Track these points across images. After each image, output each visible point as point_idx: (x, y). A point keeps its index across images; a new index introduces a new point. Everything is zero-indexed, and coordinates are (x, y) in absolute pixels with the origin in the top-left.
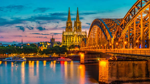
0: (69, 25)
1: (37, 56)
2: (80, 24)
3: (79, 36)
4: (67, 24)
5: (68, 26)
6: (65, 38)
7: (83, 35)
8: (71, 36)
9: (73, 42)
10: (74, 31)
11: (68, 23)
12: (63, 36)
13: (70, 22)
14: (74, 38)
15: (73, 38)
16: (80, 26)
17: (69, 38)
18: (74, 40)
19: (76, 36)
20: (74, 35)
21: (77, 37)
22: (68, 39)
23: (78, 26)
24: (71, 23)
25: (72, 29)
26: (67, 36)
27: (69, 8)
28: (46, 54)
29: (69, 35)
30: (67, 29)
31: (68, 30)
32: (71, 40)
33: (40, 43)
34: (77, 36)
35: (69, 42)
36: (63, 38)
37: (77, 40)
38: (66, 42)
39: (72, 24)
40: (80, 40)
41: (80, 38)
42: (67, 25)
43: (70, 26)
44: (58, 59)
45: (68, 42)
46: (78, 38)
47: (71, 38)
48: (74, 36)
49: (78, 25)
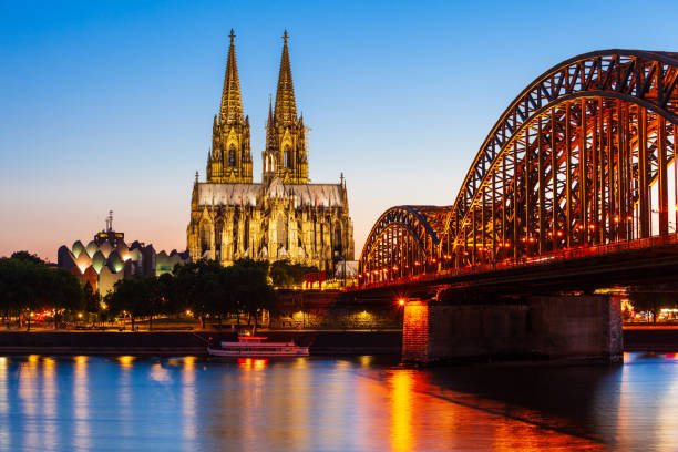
0: (228, 144)
2: (302, 137)
3: (298, 212)
4: (216, 134)
5: (222, 147)
6: (206, 222)
7: (326, 204)
8: (249, 208)
9: (264, 249)
10: (268, 178)
11: (222, 126)
12: (197, 208)
13: (236, 124)
14: (273, 225)
15: (265, 227)
16: (300, 147)
17: (241, 226)
18: (273, 236)
19: (281, 212)
20: (271, 203)
21: (292, 215)
22: (231, 228)
23: (289, 152)
24: (242, 127)
25: (246, 166)
26: (220, 211)
27: (232, 36)
29: (237, 206)
30: (217, 167)
31: (223, 174)
32: (255, 237)
34: (287, 210)
35: (242, 248)
36: (194, 223)
37: (293, 236)
38: (213, 247)
39: (248, 136)
40: (308, 237)
41: (307, 226)
42: (218, 144)
43: (233, 151)
45: (232, 248)
46: (300, 226)
47: (255, 226)
48: (267, 213)
49: (286, 141)
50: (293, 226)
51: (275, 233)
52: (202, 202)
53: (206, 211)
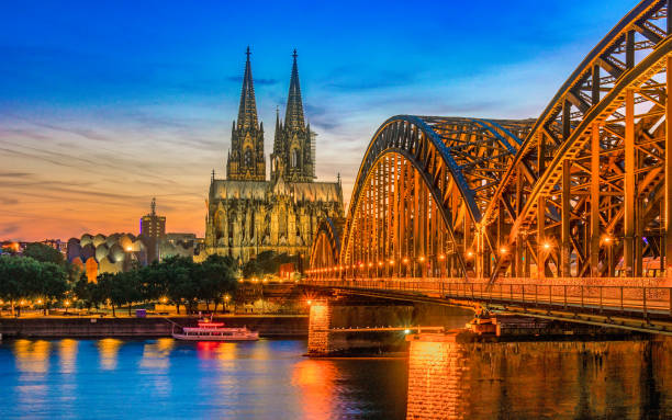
0: (245, 146)
1: (65, 314)
2: (308, 141)
3: (300, 204)
4: (234, 138)
5: (240, 148)
6: (221, 213)
7: (325, 199)
8: (258, 202)
9: (267, 237)
10: (275, 177)
11: (239, 131)
12: (214, 202)
13: (252, 129)
14: (274, 218)
15: (268, 218)
16: (307, 150)
17: (248, 218)
18: (275, 227)
19: (282, 206)
20: (274, 199)
21: (291, 210)
22: (239, 219)
23: (298, 153)
24: (258, 134)
25: (260, 165)
26: (233, 203)
27: (248, 53)
28: (118, 301)
29: (248, 201)
30: (235, 165)
31: (240, 171)
32: (259, 228)
33: (79, 238)
34: (287, 205)
35: (248, 236)
36: (212, 213)
37: (292, 227)
38: (226, 234)
39: (261, 139)
40: (305, 227)
41: (305, 219)
42: (236, 146)
43: (249, 152)
44: (187, 330)
45: (241, 236)
46: (298, 219)
47: (259, 218)
48: (271, 207)
49: (295, 145)
50: (292, 218)
51: (276, 225)
52: (217, 196)
53: (221, 203)
